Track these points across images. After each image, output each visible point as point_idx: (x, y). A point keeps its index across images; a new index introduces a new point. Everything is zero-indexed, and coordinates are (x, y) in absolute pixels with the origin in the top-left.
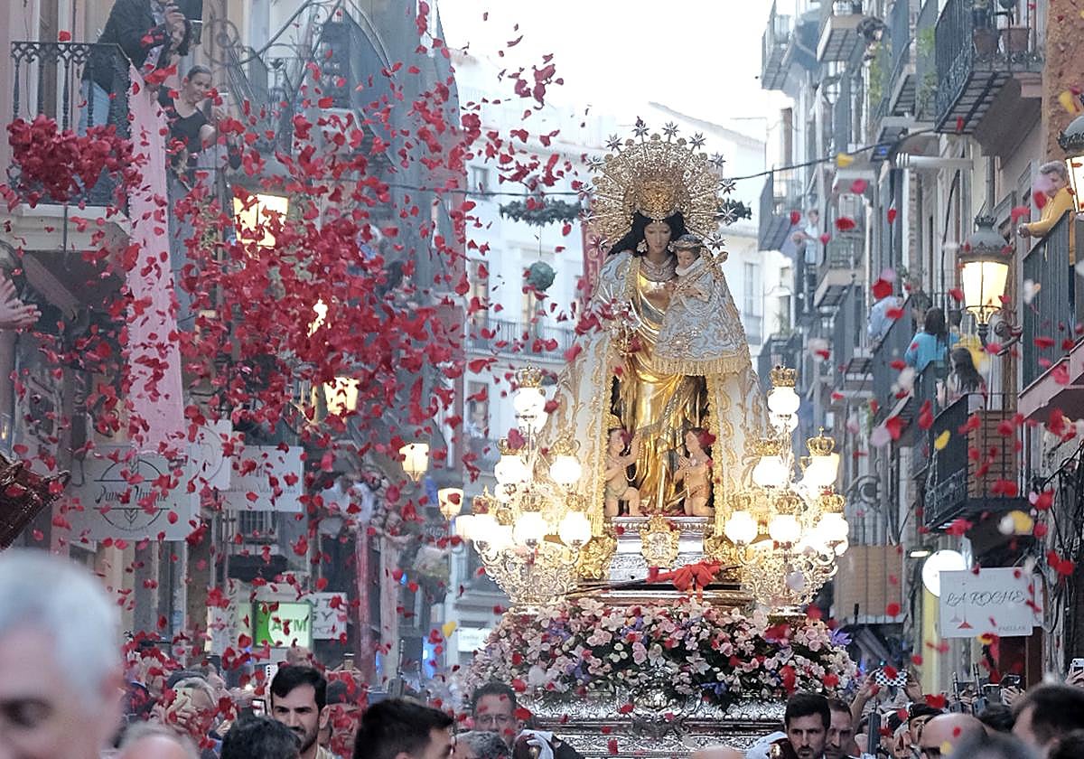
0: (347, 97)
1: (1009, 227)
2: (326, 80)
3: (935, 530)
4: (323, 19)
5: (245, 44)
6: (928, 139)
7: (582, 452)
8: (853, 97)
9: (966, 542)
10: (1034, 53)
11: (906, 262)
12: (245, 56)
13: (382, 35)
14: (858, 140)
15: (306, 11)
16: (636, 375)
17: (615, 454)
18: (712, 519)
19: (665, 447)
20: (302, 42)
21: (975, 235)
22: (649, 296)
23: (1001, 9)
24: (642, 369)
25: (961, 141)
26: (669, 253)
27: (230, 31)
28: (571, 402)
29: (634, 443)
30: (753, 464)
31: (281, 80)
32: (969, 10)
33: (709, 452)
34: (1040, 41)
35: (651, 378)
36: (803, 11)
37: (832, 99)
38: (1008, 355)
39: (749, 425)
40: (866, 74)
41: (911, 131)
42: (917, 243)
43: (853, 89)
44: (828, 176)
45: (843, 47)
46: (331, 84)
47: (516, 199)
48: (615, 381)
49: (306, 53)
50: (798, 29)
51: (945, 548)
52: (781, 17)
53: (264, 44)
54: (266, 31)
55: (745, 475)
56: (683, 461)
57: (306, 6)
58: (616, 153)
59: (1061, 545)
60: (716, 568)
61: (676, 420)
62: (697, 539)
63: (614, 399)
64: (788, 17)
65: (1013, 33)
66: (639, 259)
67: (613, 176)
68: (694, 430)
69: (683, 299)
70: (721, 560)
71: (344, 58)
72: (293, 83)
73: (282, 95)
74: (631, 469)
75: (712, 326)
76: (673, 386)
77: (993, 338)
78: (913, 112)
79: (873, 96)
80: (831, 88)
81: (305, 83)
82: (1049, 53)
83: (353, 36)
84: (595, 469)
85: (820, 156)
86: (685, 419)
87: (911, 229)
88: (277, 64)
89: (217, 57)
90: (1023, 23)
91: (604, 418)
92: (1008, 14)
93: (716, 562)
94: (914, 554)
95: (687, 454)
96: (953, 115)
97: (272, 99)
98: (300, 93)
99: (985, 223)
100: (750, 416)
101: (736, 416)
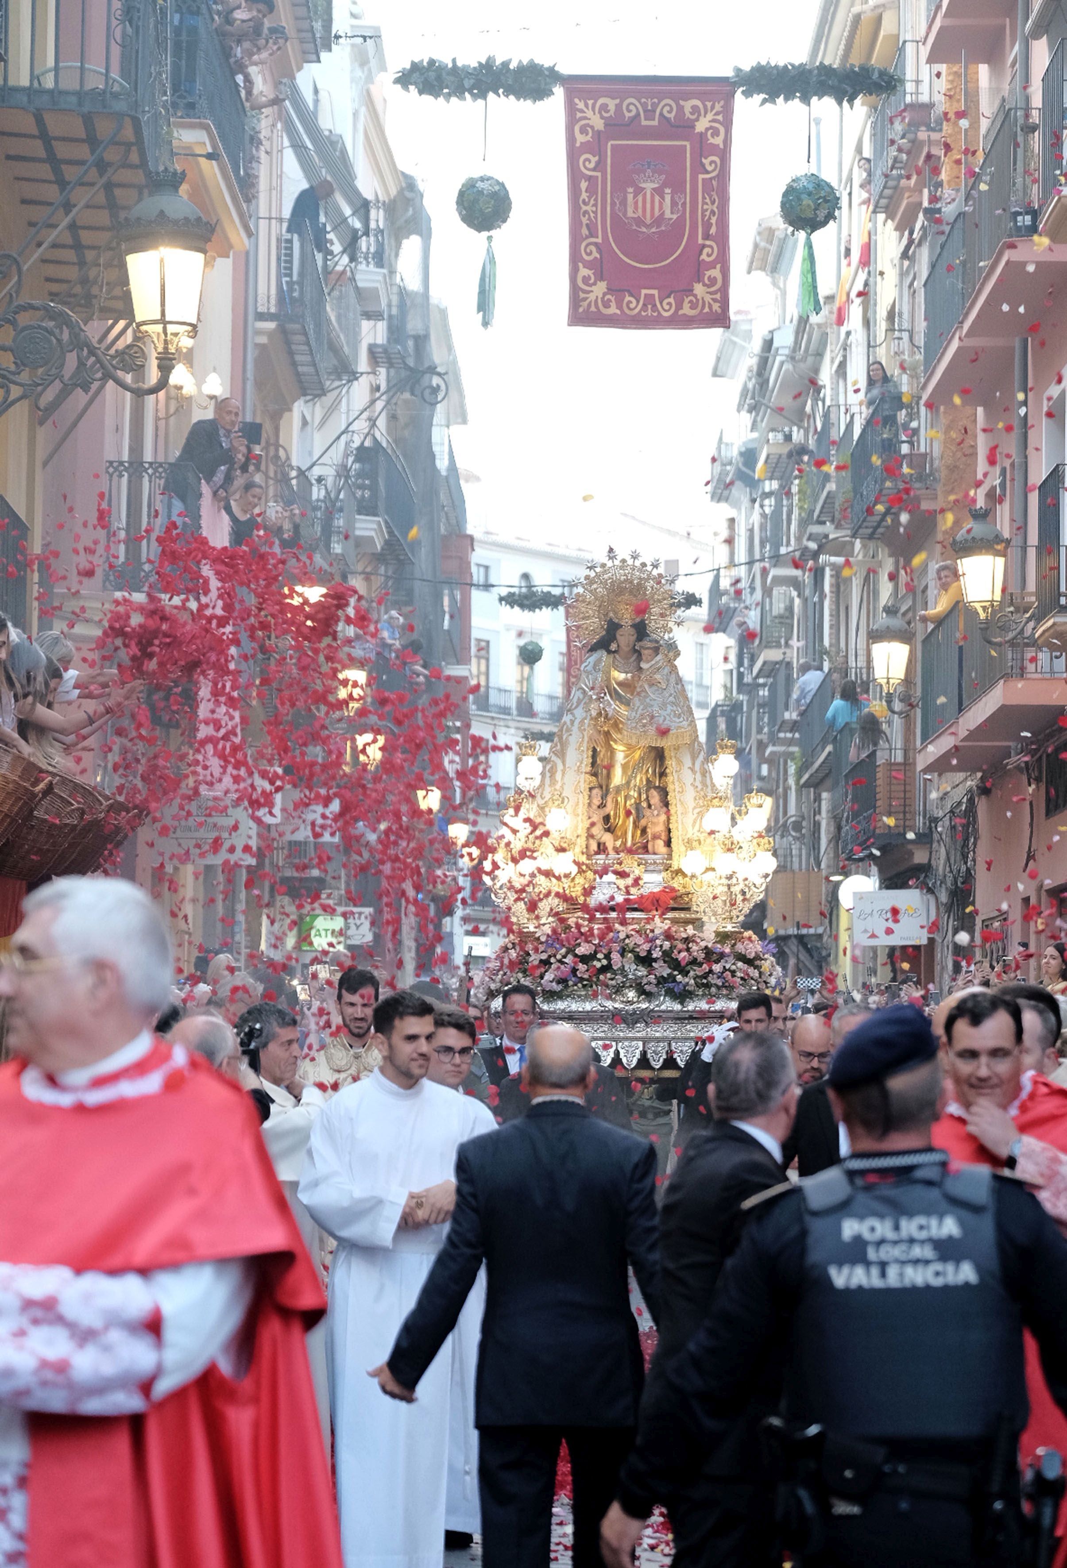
0: (376, 507)
1: (910, 614)
2: (359, 493)
3: (849, 859)
4: (356, 444)
5: (294, 463)
6: (845, 542)
7: (570, 807)
8: (785, 509)
9: (874, 869)
10: (931, 473)
11: (826, 642)
12: (294, 474)
13: (405, 456)
14: (788, 544)
15: (343, 438)
16: (610, 746)
17: (595, 807)
18: (670, 856)
19: (633, 801)
20: (340, 462)
21: (882, 620)
22: (620, 684)
23: (904, 438)
24: (615, 741)
25: (871, 545)
26: (636, 651)
27: (282, 453)
28: (560, 766)
29: (609, 799)
30: (701, 815)
31: (323, 493)
32: (878, 439)
33: (667, 804)
34: (936, 463)
35: (622, 748)
36: (744, 439)
37: (768, 510)
38: (907, 718)
39: (698, 783)
40: (795, 489)
41: (831, 537)
42: (835, 627)
43: (785, 502)
44: (764, 572)
45: (775, 468)
46: (363, 496)
47: (512, 590)
48: (594, 750)
49: (343, 471)
50: (742, 454)
51: (857, 873)
52: (727, 444)
53: (309, 465)
54: (310, 453)
55: (695, 822)
56: (647, 812)
57: (343, 433)
58: (593, 574)
59: (951, 871)
60: (674, 894)
61: (641, 780)
62: (660, 872)
63: (593, 764)
64: (732, 444)
65: (914, 459)
66: (612, 656)
67: (591, 592)
68: (656, 788)
69: (646, 687)
70: (677, 888)
71: (372, 475)
72: (333, 495)
73: (323, 505)
74: (607, 819)
75: (669, 707)
76: (637, 755)
77: (897, 706)
78: (832, 521)
79: (801, 508)
80: (767, 502)
81: (342, 496)
82: (943, 474)
83: (382, 458)
84: (579, 819)
85: (757, 556)
86: (648, 780)
87: (831, 615)
88: (320, 480)
89: (272, 474)
90: (922, 450)
91: (585, 781)
92: (911, 443)
93: (673, 890)
94: (833, 878)
95: (649, 806)
96: (865, 524)
97: (315, 509)
98: (338, 504)
99: (890, 611)
100: (698, 776)
101: (687, 777)
